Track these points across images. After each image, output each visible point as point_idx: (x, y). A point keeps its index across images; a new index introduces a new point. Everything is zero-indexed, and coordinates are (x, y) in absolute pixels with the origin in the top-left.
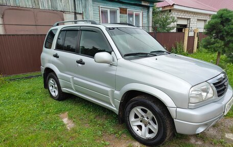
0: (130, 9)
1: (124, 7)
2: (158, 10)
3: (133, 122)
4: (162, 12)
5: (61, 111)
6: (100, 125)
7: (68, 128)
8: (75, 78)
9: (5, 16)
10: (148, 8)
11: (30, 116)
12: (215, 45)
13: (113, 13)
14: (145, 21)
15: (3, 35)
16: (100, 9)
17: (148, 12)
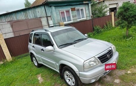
0: (77, 8)
1: (73, 7)
2: (96, 2)
3: (66, 78)
4: (99, 3)
5: (38, 73)
6: (54, 79)
7: (40, 82)
8: (42, 57)
9: (13, 27)
10: (88, 4)
11: (24, 77)
12: (122, 24)
13: (68, 12)
14: (87, 12)
15: (14, 37)
16: (60, 12)
17: (88, 6)
